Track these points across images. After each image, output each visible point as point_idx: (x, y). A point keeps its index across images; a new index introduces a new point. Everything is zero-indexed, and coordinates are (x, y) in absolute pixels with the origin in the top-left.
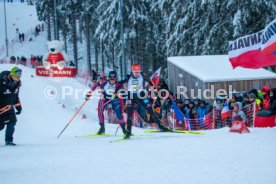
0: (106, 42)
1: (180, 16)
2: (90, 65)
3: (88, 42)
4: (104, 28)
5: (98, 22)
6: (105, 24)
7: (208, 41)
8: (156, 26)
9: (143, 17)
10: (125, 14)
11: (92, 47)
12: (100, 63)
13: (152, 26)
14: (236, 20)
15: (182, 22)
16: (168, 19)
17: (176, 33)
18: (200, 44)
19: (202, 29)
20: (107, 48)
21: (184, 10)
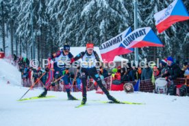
0: (22, 37)
1: (68, 22)
2: (13, 51)
3: (12, 37)
4: (21, 29)
5: (18, 25)
6: (22, 27)
7: (84, 38)
8: (53, 29)
9: (45, 23)
10: (34, 21)
11: (14, 40)
12: (19, 50)
13: (51, 28)
14: (101, 26)
15: (69, 26)
16: (60, 25)
17: (65, 33)
18: (79, 40)
19: (81, 31)
20: (23, 41)
21: (70, 19)
